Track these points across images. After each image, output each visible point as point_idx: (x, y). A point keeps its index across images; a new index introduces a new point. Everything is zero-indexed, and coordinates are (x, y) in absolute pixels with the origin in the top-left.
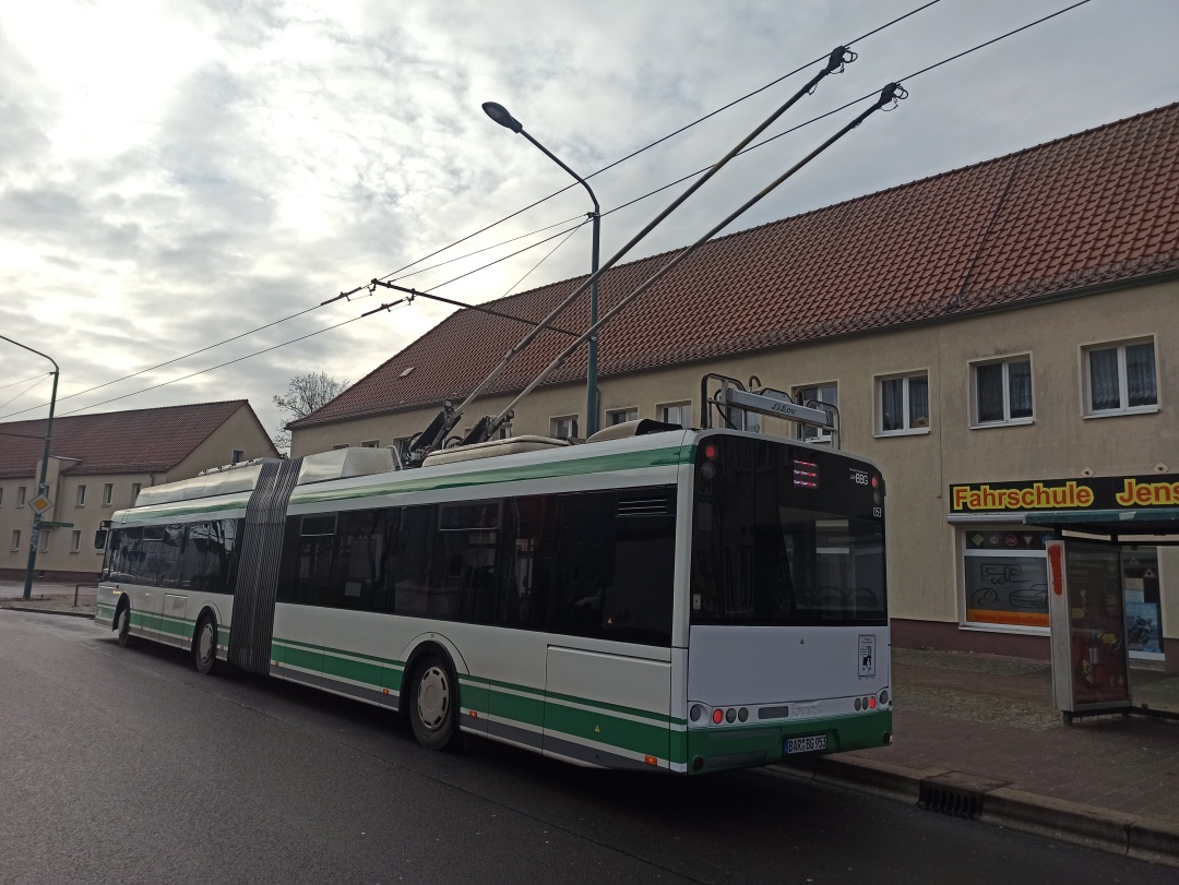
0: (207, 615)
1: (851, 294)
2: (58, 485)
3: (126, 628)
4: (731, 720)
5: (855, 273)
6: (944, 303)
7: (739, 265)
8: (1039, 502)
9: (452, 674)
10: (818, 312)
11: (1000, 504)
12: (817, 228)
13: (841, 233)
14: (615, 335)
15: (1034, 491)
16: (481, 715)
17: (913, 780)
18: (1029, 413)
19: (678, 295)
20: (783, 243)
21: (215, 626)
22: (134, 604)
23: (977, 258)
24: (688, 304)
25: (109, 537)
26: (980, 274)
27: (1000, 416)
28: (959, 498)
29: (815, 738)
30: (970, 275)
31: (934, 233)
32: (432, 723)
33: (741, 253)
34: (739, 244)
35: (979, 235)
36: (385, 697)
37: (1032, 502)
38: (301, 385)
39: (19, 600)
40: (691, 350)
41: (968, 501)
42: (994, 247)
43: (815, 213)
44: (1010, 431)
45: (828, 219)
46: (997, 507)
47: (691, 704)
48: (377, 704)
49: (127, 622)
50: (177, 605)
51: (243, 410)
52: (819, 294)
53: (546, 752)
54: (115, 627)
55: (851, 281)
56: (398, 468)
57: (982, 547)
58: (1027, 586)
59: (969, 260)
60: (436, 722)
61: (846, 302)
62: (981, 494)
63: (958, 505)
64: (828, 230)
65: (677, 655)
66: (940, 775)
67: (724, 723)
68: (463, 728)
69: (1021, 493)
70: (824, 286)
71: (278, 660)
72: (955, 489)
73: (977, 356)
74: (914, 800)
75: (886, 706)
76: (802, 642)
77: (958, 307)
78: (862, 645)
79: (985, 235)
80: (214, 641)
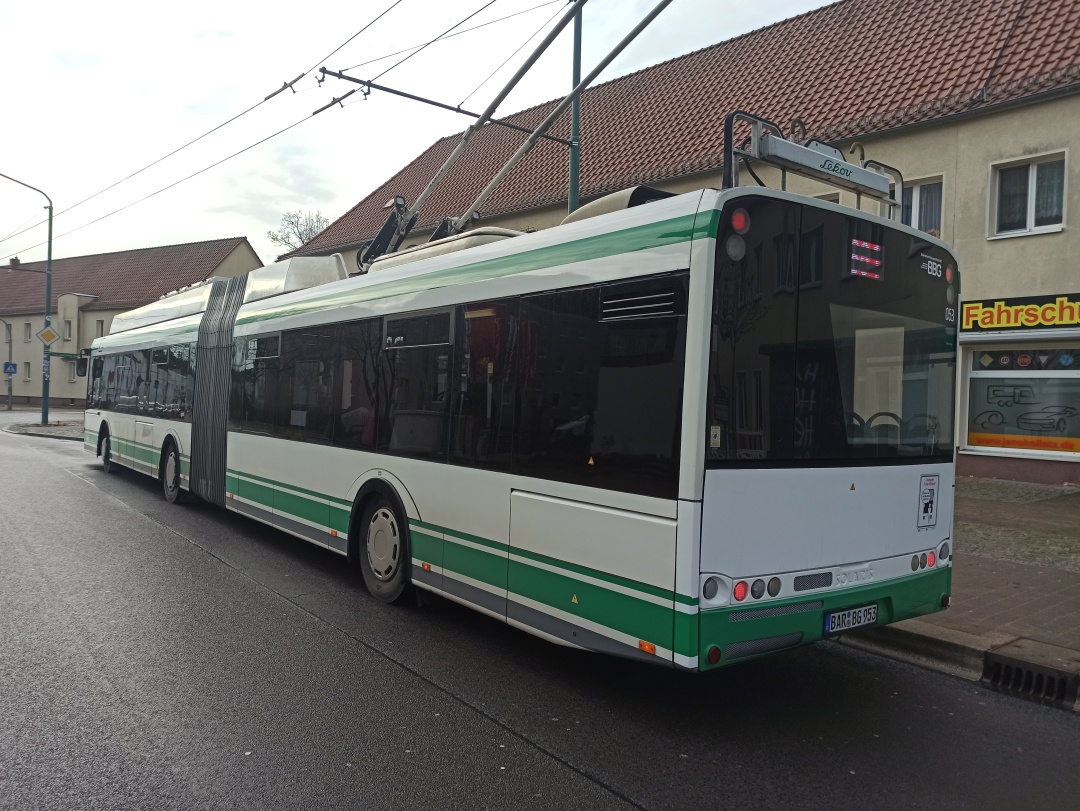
0: (170, 443)
1: (857, 96)
2: (79, 320)
3: (108, 456)
4: (756, 595)
5: (862, 73)
6: (966, 98)
7: (731, 73)
8: (1061, 318)
9: (402, 519)
10: (820, 118)
11: (1016, 321)
12: (818, 28)
13: (845, 31)
14: (599, 156)
15: (1057, 306)
16: (434, 568)
17: (974, 650)
18: (1058, 219)
19: (666, 110)
20: (780, 46)
21: (177, 455)
22: (113, 431)
23: (1006, 47)
24: (676, 119)
25: (90, 364)
26: (1008, 64)
27: (1022, 225)
28: (969, 316)
29: (862, 609)
30: (996, 67)
31: (953, 23)
32: (383, 572)
33: (734, 61)
34: (732, 51)
35: (1007, 22)
36: (333, 539)
37: (1053, 318)
38: (292, 220)
39: (37, 425)
40: (679, 166)
41: (979, 319)
42: (1025, 33)
43: (816, 12)
44: (1033, 240)
45: (831, 18)
46: (1012, 324)
47: (704, 577)
48: (326, 546)
49: (108, 448)
50: (146, 434)
51: (242, 247)
52: (821, 98)
53: (511, 621)
54: (99, 454)
55: (857, 82)
56: (343, 277)
57: (990, 368)
58: (1034, 408)
59: (995, 50)
60: (387, 572)
61: (852, 105)
62: (995, 311)
63: (968, 324)
64: (831, 29)
65: (688, 510)
66: (1006, 644)
67: (749, 599)
68: (414, 581)
69: (1040, 310)
70: (826, 90)
71: (233, 493)
72: (965, 306)
73: (1001, 157)
74: (976, 676)
75: (944, 562)
76: (853, 488)
77: (983, 102)
78: (923, 487)
79: (1015, 21)
80: (178, 471)
